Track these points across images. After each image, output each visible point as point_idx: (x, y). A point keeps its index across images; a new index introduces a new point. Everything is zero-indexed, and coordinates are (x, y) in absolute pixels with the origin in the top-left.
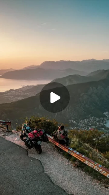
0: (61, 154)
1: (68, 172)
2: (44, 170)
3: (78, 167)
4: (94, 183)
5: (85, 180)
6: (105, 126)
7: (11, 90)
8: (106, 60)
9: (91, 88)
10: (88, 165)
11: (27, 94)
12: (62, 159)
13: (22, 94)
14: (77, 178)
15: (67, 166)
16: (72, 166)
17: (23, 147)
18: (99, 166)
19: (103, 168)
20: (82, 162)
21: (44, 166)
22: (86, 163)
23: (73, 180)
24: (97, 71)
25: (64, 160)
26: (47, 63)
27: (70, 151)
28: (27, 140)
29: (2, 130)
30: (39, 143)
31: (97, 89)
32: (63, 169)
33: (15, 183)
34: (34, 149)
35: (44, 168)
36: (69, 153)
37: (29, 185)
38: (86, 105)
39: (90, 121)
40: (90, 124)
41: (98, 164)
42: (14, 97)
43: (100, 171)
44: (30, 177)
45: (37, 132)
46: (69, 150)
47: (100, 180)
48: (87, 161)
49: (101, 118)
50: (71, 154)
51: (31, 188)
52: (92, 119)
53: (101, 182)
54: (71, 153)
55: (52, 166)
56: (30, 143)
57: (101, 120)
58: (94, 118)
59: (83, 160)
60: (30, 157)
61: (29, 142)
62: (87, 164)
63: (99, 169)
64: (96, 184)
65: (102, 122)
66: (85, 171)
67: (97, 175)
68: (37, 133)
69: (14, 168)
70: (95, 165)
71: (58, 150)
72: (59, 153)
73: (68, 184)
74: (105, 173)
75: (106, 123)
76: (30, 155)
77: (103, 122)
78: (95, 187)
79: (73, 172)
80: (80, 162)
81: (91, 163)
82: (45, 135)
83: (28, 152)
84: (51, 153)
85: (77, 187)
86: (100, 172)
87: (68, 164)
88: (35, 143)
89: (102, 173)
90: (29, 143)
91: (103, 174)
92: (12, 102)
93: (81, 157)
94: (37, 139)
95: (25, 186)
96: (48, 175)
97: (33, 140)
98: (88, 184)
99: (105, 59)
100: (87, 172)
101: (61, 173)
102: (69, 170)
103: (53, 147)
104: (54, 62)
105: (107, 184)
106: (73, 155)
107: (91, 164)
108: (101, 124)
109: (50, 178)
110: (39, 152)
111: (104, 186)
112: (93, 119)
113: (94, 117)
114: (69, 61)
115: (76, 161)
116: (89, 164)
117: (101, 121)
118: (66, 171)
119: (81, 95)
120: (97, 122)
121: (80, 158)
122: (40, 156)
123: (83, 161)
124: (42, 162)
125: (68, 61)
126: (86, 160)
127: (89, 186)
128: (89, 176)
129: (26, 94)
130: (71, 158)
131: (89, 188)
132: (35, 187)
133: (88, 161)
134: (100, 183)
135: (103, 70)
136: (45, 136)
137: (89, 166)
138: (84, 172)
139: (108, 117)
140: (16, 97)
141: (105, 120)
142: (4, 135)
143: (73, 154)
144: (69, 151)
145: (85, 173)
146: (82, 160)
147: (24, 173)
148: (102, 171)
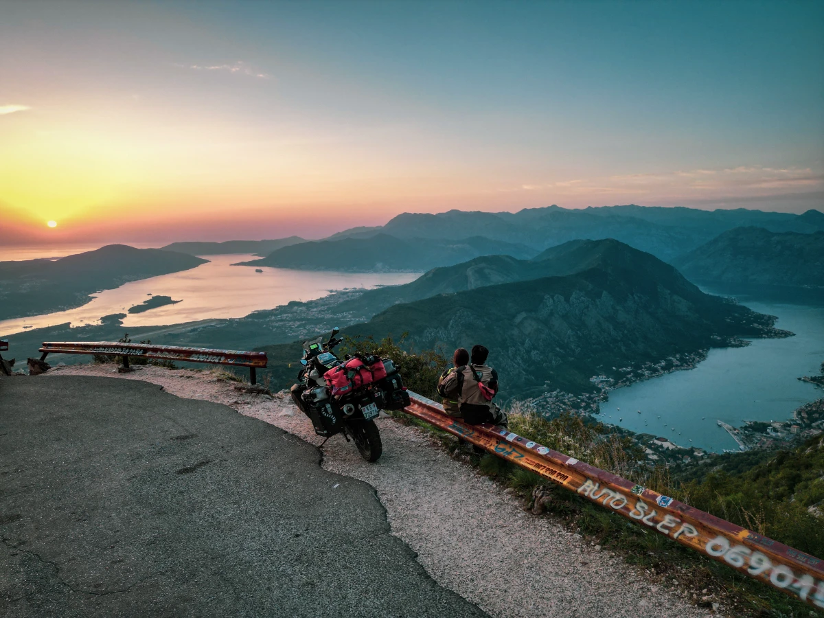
0: (465, 462)
1: (500, 533)
2: (389, 524)
3: (545, 511)
4: (636, 586)
5: (584, 569)
6: (594, 419)
7: (292, 304)
8: (596, 208)
9: (547, 296)
10: (601, 500)
11: (344, 317)
12: (468, 480)
13: (328, 316)
14: (548, 559)
15: (493, 510)
16: (516, 508)
17: (305, 437)
18: (658, 499)
19: (682, 510)
20: (566, 489)
21: (388, 506)
22: (585, 490)
23: (530, 568)
24: (570, 244)
25: (479, 485)
26: (407, 220)
27: (507, 442)
28: (316, 400)
29: (232, 387)
30: (369, 410)
31: (567, 300)
32: (474, 522)
33: (250, 577)
34: (348, 440)
35: (391, 514)
36: (502, 453)
37: (313, 585)
38: (534, 353)
39: (547, 403)
40: (546, 413)
41: (651, 492)
42: (304, 326)
43: (664, 527)
44: (322, 553)
45: (360, 363)
46: (501, 440)
47: (665, 571)
48: (589, 483)
49: (582, 396)
50: (512, 457)
51: (326, 600)
52: (551, 396)
53: (669, 579)
54: (509, 453)
55: (426, 506)
56: (330, 410)
57: (582, 401)
58: (559, 394)
59: (570, 477)
60: (332, 474)
61: (328, 406)
62: (593, 497)
63: (658, 518)
64: (649, 590)
65: (585, 409)
66: (579, 529)
67: (643, 550)
68: (362, 367)
69: (257, 513)
70: (638, 499)
71: (452, 450)
72: (454, 459)
73: (504, 587)
74: (695, 533)
75: (597, 411)
76: (331, 466)
77: (587, 406)
78: (643, 602)
79: (525, 531)
80: (552, 490)
81: (615, 490)
82: (394, 381)
83: (322, 454)
84: (419, 460)
85: (554, 602)
86: (666, 532)
87: (497, 499)
88: (351, 414)
89: (675, 535)
90: (326, 411)
91: (680, 537)
92: (296, 340)
93: (562, 466)
94: (359, 395)
95: (294, 593)
96: (407, 545)
97: (344, 401)
98: (603, 590)
99: (593, 206)
100: (591, 533)
101: (469, 536)
102: (502, 527)
103: (429, 438)
104: (428, 216)
105: (704, 591)
106: (523, 462)
107: (612, 494)
108: (583, 413)
109: (417, 556)
110: (368, 453)
111: (691, 597)
112: (557, 396)
113: (558, 390)
114: (479, 212)
115: (533, 487)
116: (605, 496)
117: (583, 404)
118: (490, 530)
119: (518, 319)
120: (568, 408)
121: (553, 472)
122: (375, 468)
123: (570, 483)
124: (379, 493)
125: (475, 212)
126: (587, 478)
127: (614, 599)
128: (606, 554)
129: (339, 316)
130: (511, 476)
131: (614, 609)
132: (344, 598)
133: (594, 481)
134: (668, 583)
135: (589, 242)
136: (396, 386)
137: (605, 502)
138: (578, 536)
139: (605, 392)
140: (308, 327)
141: (595, 402)
142: (236, 403)
143: (522, 456)
144: (501, 446)
145: (584, 537)
146: (565, 478)
147: (297, 536)
148: (673, 525)
